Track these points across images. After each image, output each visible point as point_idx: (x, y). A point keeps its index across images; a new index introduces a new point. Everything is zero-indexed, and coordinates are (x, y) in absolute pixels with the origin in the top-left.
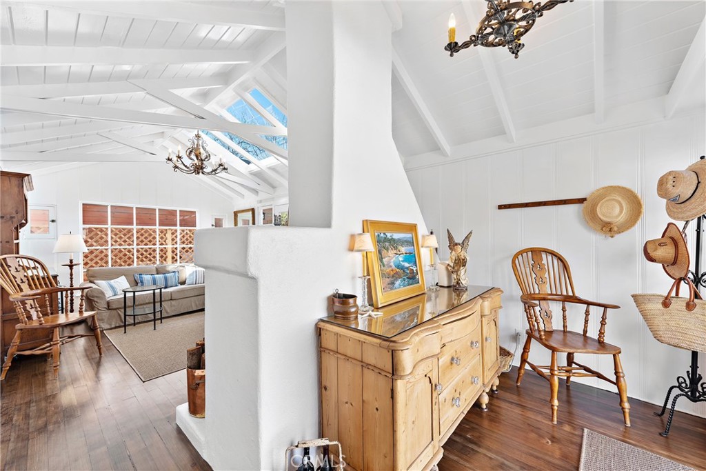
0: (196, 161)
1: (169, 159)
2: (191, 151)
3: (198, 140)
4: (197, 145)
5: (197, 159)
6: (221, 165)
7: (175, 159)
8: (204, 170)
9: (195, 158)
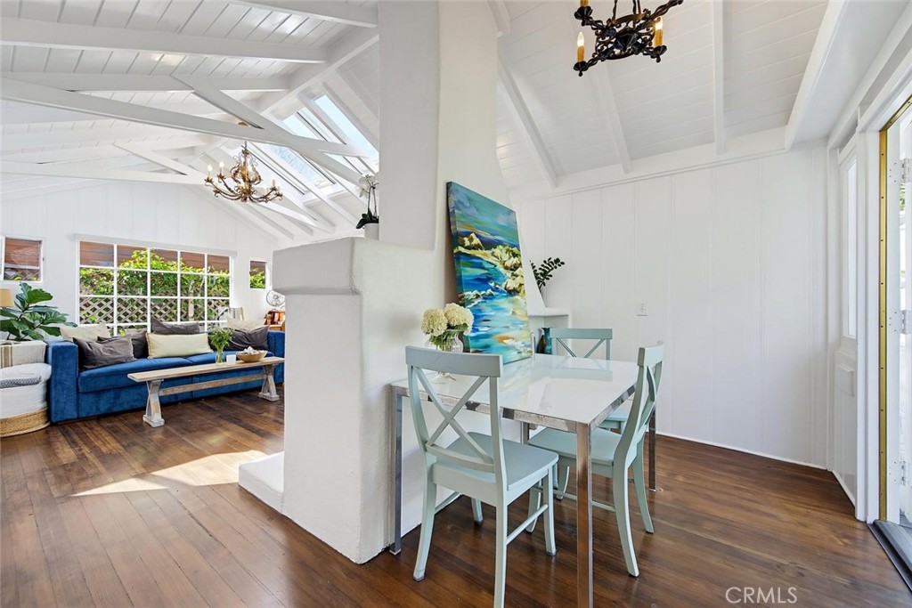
0: (243, 184)
1: (208, 180)
2: (237, 172)
3: (245, 157)
4: (245, 163)
5: (244, 180)
6: (274, 189)
7: (216, 180)
8: (254, 196)
9: (241, 180)
